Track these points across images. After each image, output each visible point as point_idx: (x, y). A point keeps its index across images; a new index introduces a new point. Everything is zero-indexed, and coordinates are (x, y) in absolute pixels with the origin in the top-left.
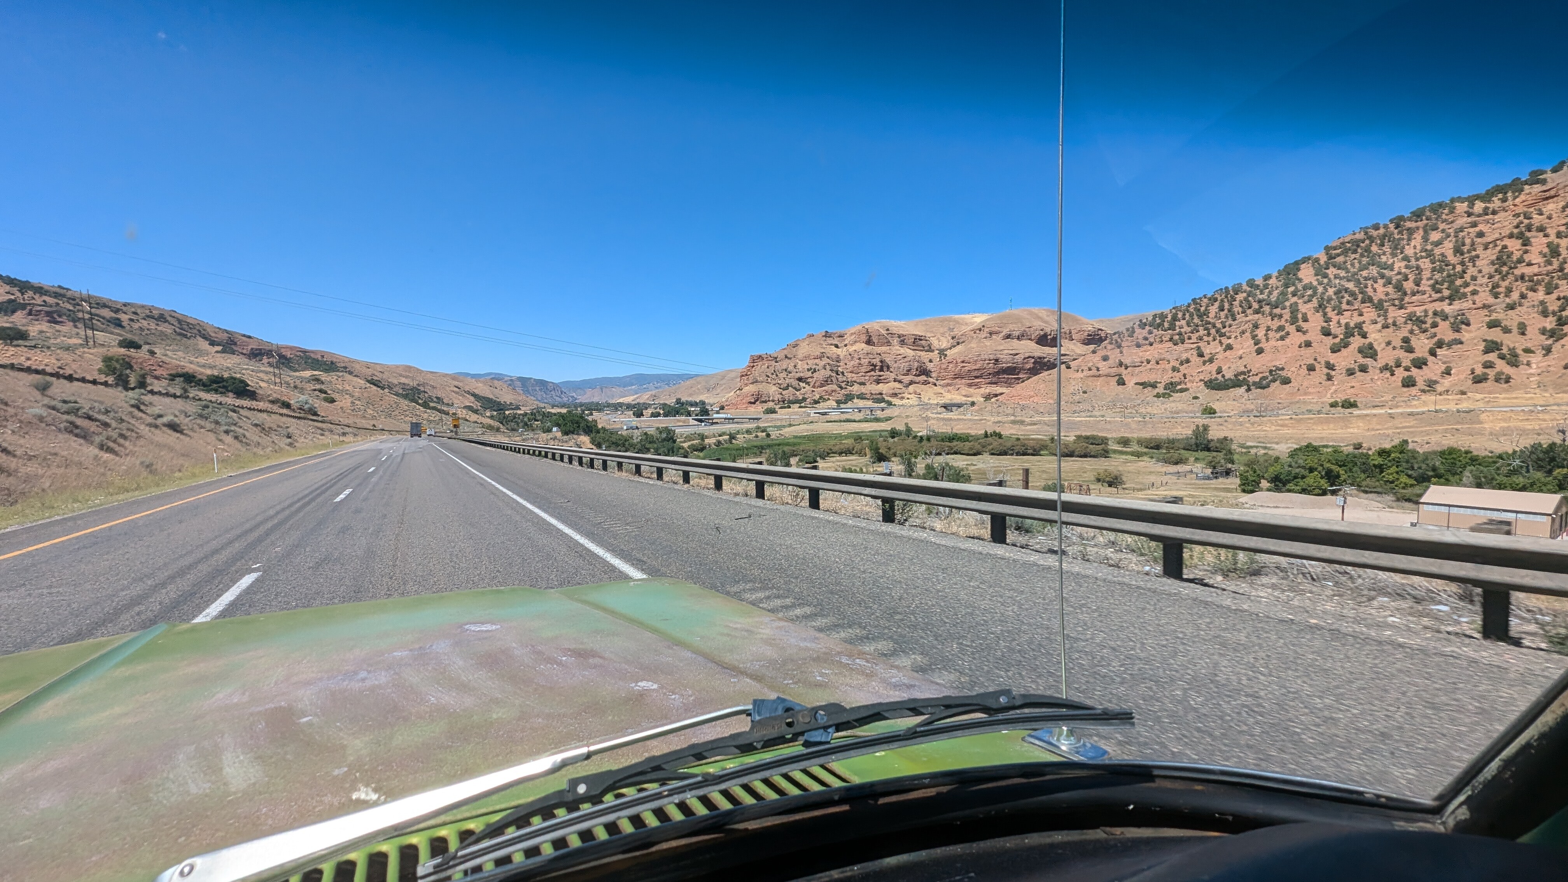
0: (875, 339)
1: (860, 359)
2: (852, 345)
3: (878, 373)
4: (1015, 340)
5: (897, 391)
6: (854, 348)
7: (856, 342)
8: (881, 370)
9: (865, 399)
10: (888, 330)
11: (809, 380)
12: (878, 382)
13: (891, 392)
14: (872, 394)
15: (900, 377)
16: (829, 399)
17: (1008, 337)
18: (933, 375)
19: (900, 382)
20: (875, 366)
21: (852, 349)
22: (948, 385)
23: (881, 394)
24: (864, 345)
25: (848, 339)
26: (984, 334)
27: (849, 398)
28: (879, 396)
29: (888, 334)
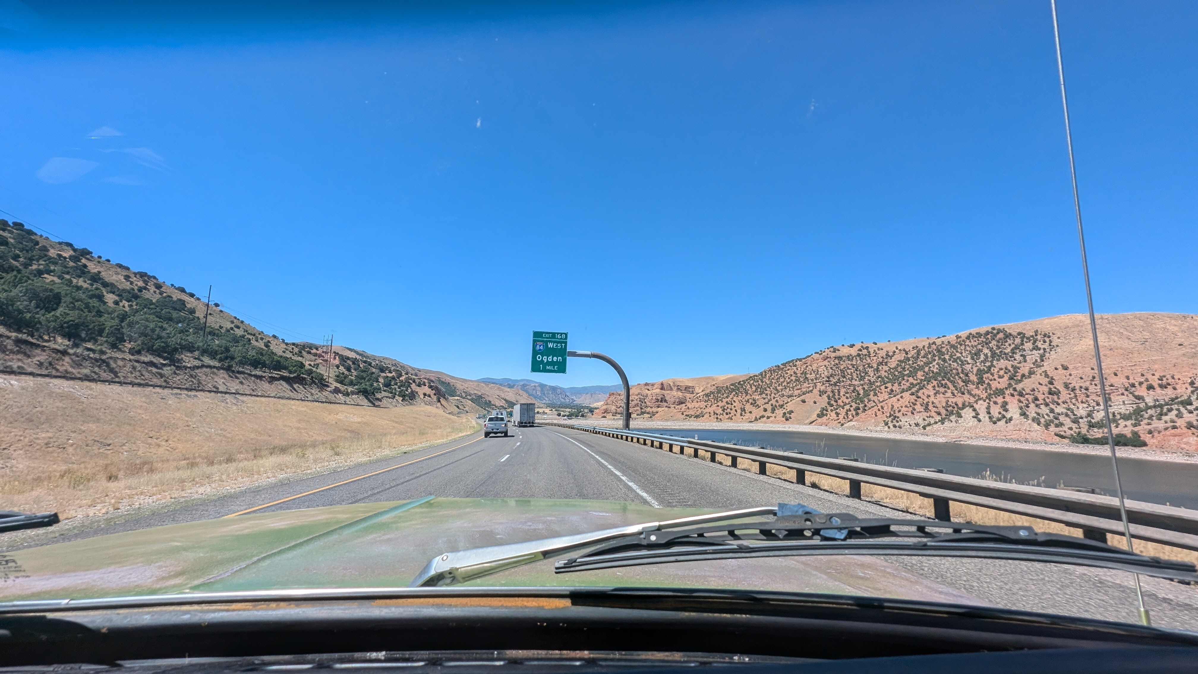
0: (666, 387)
1: (655, 396)
6: (655, 391)
7: (657, 388)
8: (661, 401)
12: (658, 407)
15: (670, 405)
24: (659, 390)
25: (654, 387)
29: (673, 385)
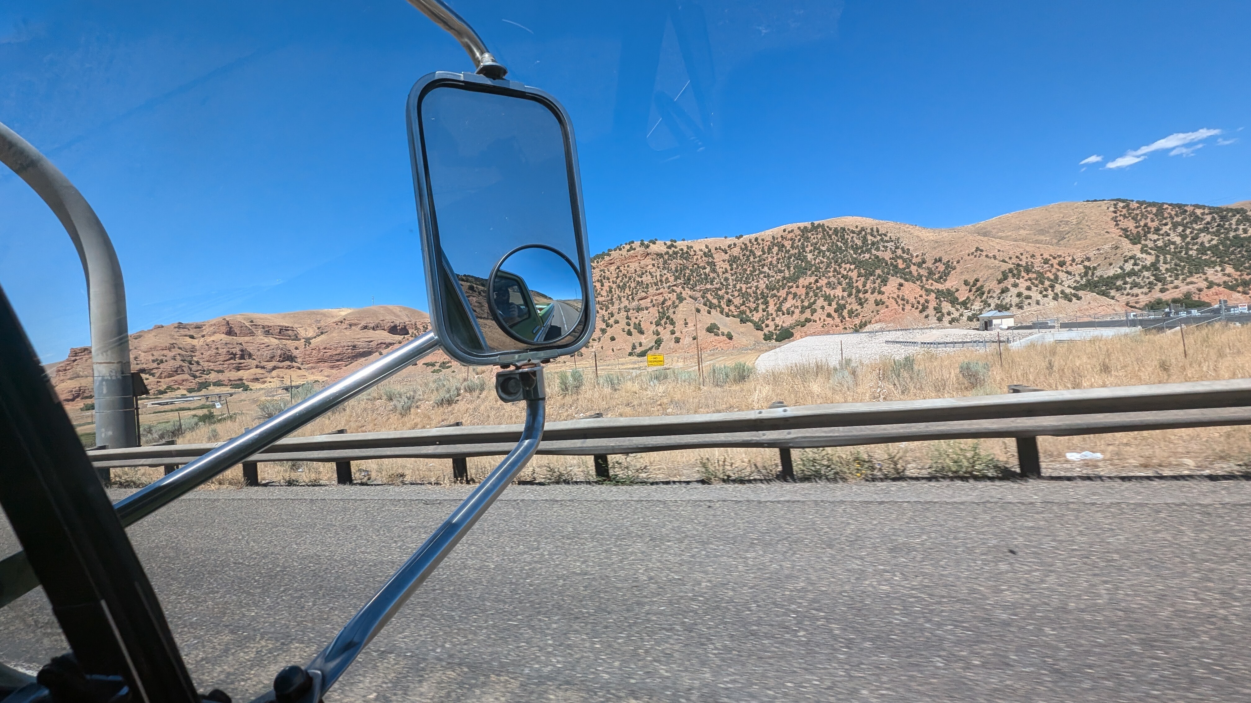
0: (237, 330)
1: (217, 349)
2: (210, 336)
3: (238, 361)
4: (371, 331)
5: (258, 376)
6: (212, 338)
7: (215, 333)
8: (242, 357)
9: (223, 385)
10: (252, 322)
11: (154, 371)
12: (238, 369)
13: (252, 377)
14: (230, 381)
15: (264, 364)
16: (179, 388)
17: (365, 327)
18: (299, 360)
19: (263, 368)
20: (236, 354)
21: (209, 339)
22: (312, 368)
23: (242, 380)
24: (223, 336)
25: (206, 330)
26: (344, 326)
27: (205, 385)
28: (238, 382)
29: (251, 326)
